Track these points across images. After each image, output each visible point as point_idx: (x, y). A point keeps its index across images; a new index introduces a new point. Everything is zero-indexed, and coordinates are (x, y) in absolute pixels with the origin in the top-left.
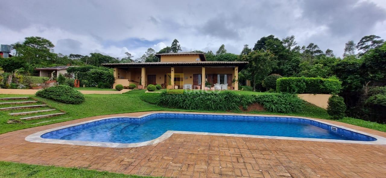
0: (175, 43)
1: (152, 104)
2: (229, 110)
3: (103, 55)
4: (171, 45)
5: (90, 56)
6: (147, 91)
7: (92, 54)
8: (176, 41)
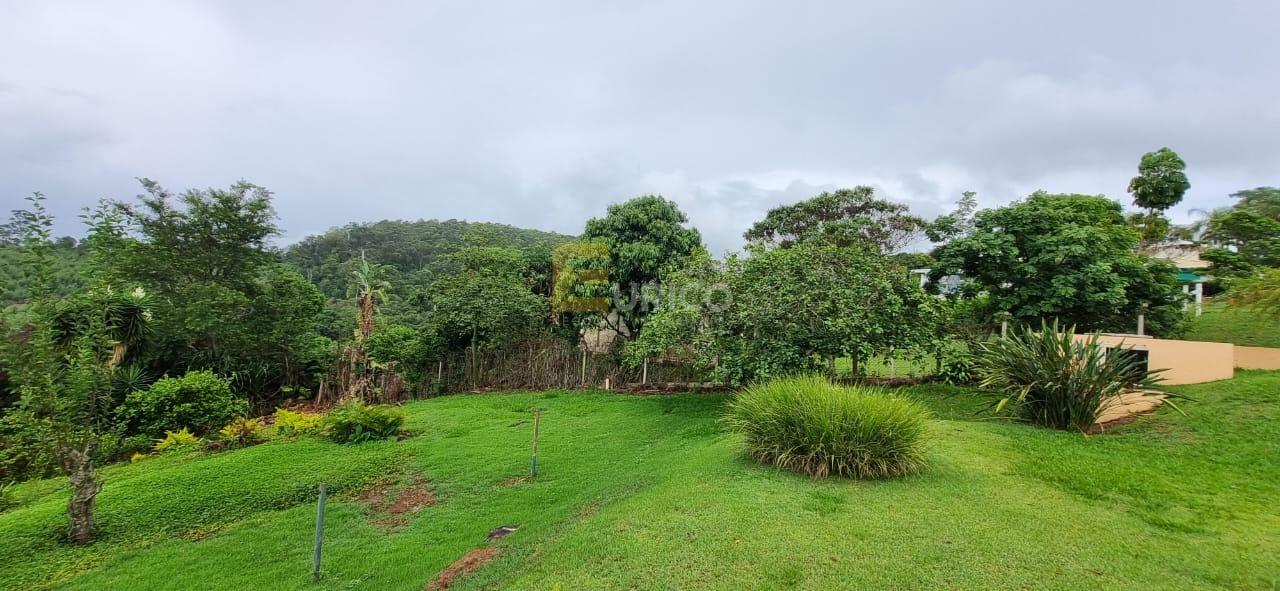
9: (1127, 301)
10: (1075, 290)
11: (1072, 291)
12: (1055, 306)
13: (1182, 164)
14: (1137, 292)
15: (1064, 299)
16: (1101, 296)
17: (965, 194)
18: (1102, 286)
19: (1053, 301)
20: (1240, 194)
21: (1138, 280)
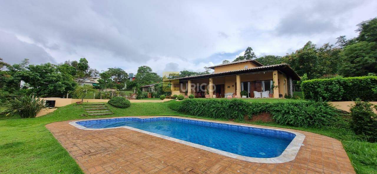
0: (248, 51)
1: (174, 110)
2: (232, 119)
3: (189, 72)
4: (244, 54)
5: (180, 73)
6: (178, 100)
7: (181, 72)
8: (249, 49)
9: (65, 90)
10: (53, 88)
11: (52, 88)
12: (48, 91)
13: (87, 62)
14: (68, 88)
15: (50, 90)
16: (59, 89)
17: (25, 59)
18: (60, 87)
19: (48, 90)
20: (109, 69)
21: (69, 86)
